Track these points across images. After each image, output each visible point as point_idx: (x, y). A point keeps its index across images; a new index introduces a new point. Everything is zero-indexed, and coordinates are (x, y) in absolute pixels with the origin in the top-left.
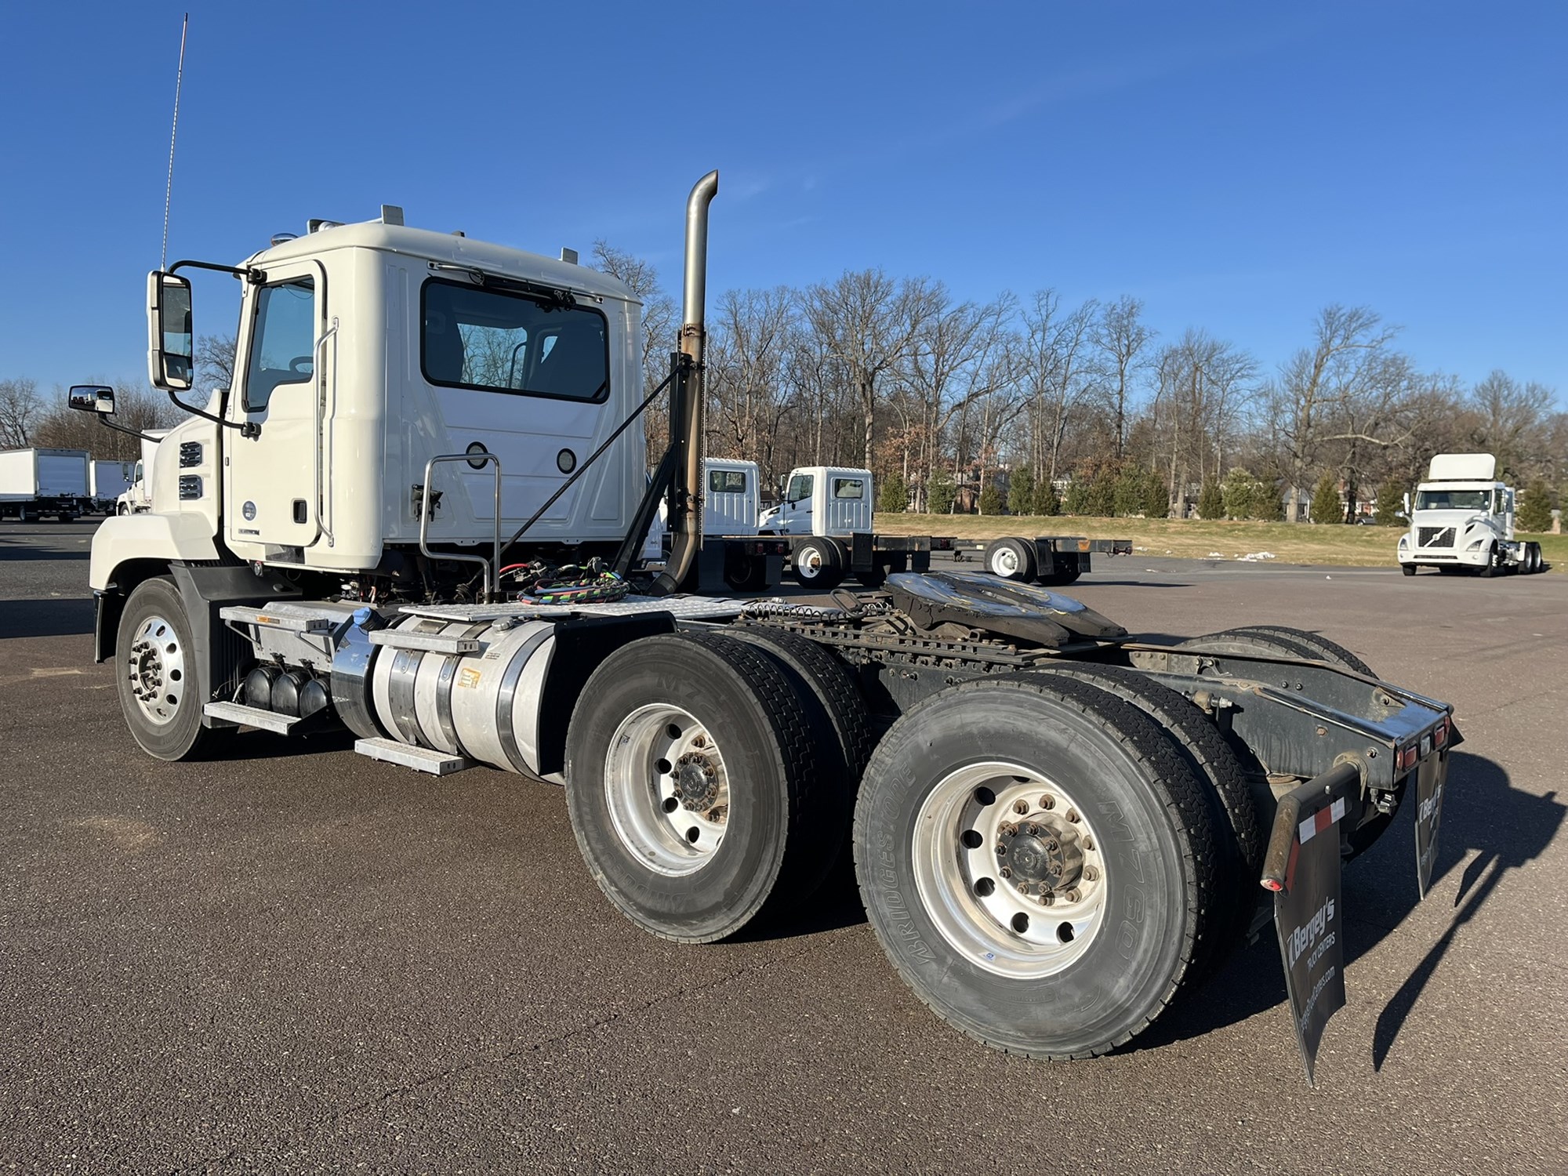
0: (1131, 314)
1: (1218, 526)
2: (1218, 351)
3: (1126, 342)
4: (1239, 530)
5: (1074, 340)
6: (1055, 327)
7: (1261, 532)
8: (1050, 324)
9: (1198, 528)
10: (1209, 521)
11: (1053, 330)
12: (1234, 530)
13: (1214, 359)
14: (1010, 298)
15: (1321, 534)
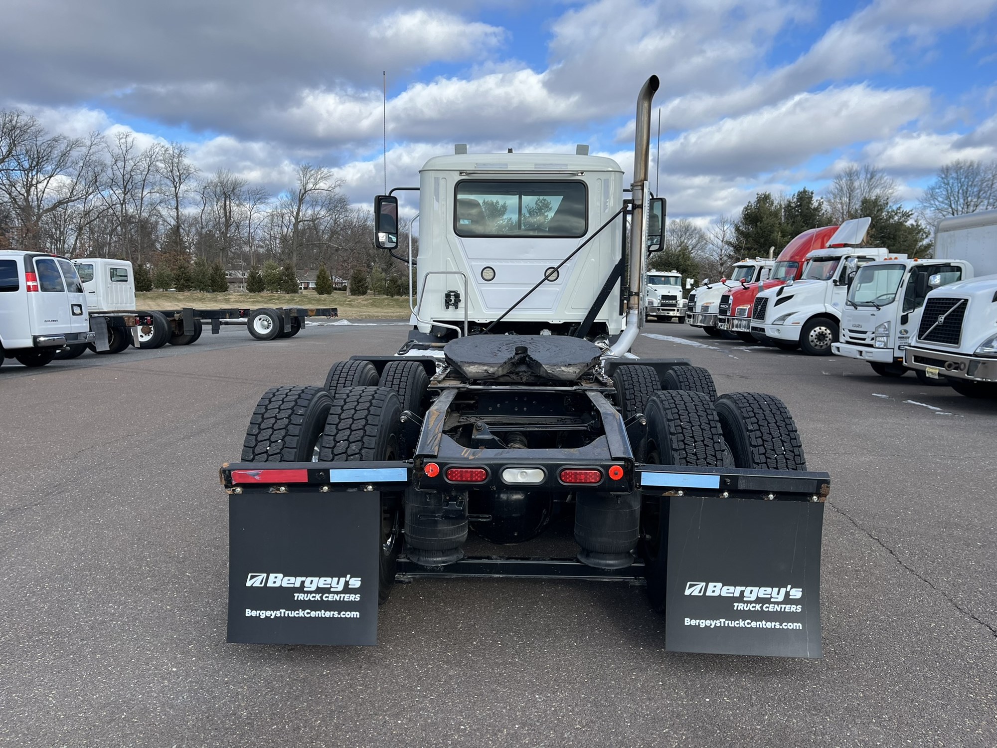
0: (179, 156)
1: (262, 297)
2: (239, 186)
3: (178, 174)
4: (275, 299)
5: (147, 170)
6: (132, 159)
7: (288, 300)
8: (129, 157)
9: (250, 298)
10: (254, 294)
11: (130, 161)
12: (272, 299)
13: (236, 190)
14: (99, 137)
15: (324, 301)
